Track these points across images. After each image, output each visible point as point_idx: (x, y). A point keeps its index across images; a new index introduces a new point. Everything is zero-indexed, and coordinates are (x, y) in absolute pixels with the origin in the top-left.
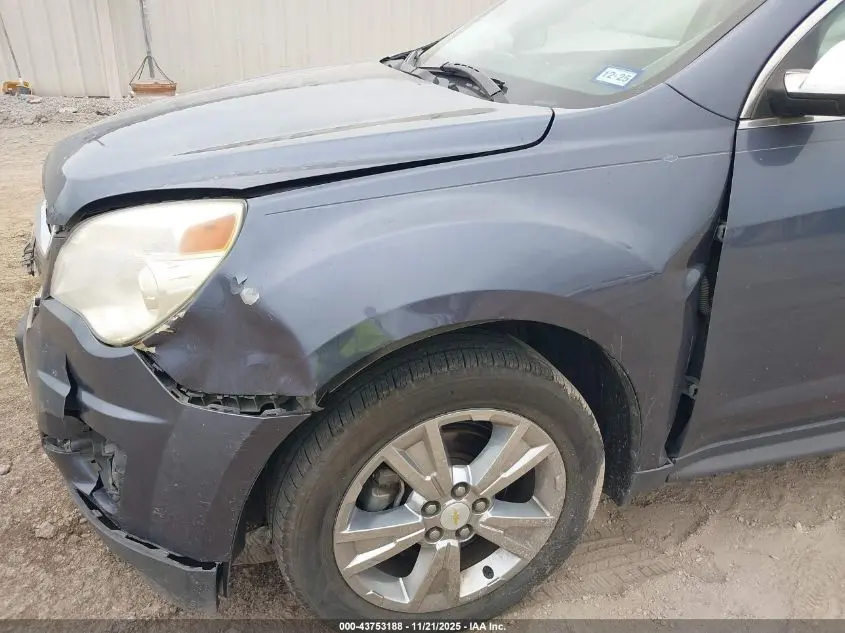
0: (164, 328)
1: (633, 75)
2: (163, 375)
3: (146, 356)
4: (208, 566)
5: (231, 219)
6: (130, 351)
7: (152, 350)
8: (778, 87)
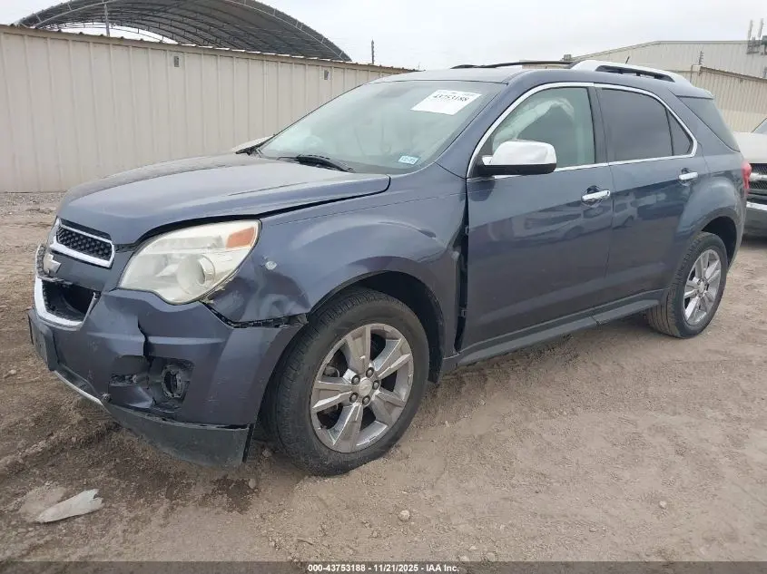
0: (221, 288)
1: (417, 159)
2: (219, 315)
3: (208, 306)
4: (244, 427)
5: (252, 229)
6: (198, 304)
7: (212, 302)
8: (479, 163)
